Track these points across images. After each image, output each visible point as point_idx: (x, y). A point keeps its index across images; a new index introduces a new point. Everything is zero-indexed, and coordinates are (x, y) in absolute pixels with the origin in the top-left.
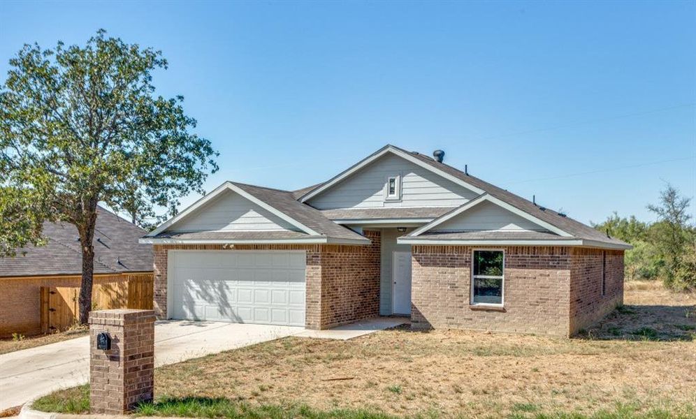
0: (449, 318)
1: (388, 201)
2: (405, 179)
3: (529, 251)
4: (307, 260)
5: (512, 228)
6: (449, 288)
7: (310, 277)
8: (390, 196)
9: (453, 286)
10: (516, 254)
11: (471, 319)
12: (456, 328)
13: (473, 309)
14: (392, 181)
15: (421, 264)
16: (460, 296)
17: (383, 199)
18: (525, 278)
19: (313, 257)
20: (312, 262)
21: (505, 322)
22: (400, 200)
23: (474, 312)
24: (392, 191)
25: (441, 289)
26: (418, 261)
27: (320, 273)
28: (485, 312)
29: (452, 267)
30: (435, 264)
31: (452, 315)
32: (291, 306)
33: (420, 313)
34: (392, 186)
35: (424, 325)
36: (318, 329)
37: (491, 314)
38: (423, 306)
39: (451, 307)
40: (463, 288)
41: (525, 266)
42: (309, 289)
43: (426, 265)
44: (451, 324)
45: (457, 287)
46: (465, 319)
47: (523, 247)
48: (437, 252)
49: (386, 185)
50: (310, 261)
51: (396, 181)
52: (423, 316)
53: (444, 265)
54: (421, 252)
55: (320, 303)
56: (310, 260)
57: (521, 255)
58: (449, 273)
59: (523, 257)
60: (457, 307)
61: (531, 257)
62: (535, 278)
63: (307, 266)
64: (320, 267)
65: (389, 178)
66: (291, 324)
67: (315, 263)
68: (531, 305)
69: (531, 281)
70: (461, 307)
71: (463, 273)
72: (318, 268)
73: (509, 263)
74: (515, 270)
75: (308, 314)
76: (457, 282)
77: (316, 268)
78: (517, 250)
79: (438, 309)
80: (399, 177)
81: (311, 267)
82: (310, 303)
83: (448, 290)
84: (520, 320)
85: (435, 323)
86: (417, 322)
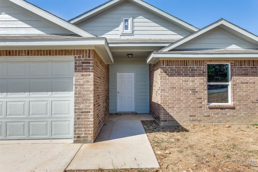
0: (192, 116)
1: (123, 35)
2: (135, 20)
3: (249, 63)
4: (75, 66)
5: (234, 47)
6: (191, 92)
7: (79, 85)
8: (125, 31)
9: (194, 91)
10: (241, 66)
11: (209, 116)
12: (198, 124)
13: (211, 108)
14: (126, 21)
15: (168, 74)
16: (199, 98)
17: (120, 33)
18: (247, 83)
19: (83, 63)
20: (82, 69)
21: (234, 116)
22: (132, 34)
23: (211, 110)
24: (126, 27)
25: (185, 94)
26: (166, 72)
27: (93, 80)
28: (220, 110)
29: (193, 76)
30: (179, 75)
31: (194, 114)
32: (53, 118)
33: (168, 114)
34: (126, 24)
35: (171, 124)
36: (90, 142)
37: (224, 111)
38: (171, 108)
39: (193, 107)
40: (202, 92)
41: (247, 74)
42: (79, 98)
43: (172, 75)
44: (193, 120)
45: (197, 92)
46: (204, 116)
47: (245, 61)
48: (181, 65)
49: (122, 23)
50: (79, 68)
51: (129, 21)
52: (171, 116)
53: (186, 75)
54: (168, 65)
55: (92, 113)
56: (78, 66)
57: (243, 67)
58: (190, 81)
59: (245, 68)
60: (198, 107)
61: (251, 68)
62: (254, 83)
63: (76, 74)
64: (92, 74)
65: (124, 19)
66: (53, 137)
67: (86, 70)
68: (252, 103)
69: (251, 85)
70: (201, 107)
71: (202, 81)
72: (89, 75)
73: (236, 72)
74: (240, 77)
75: (77, 126)
76: (197, 88)
77: (86, 75)
78: (241, 63)
79: (182, 110)
80: (131, 18)
81: (80, 74)
82: (79, 113)
83: (190, 94)
84: (245, 114)
85: (180, 121)
86: (166, 121)
